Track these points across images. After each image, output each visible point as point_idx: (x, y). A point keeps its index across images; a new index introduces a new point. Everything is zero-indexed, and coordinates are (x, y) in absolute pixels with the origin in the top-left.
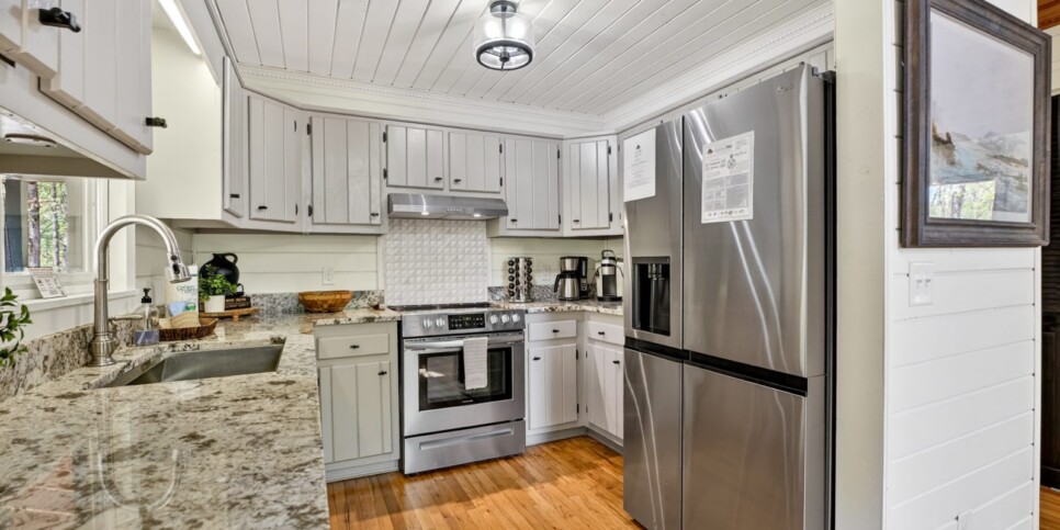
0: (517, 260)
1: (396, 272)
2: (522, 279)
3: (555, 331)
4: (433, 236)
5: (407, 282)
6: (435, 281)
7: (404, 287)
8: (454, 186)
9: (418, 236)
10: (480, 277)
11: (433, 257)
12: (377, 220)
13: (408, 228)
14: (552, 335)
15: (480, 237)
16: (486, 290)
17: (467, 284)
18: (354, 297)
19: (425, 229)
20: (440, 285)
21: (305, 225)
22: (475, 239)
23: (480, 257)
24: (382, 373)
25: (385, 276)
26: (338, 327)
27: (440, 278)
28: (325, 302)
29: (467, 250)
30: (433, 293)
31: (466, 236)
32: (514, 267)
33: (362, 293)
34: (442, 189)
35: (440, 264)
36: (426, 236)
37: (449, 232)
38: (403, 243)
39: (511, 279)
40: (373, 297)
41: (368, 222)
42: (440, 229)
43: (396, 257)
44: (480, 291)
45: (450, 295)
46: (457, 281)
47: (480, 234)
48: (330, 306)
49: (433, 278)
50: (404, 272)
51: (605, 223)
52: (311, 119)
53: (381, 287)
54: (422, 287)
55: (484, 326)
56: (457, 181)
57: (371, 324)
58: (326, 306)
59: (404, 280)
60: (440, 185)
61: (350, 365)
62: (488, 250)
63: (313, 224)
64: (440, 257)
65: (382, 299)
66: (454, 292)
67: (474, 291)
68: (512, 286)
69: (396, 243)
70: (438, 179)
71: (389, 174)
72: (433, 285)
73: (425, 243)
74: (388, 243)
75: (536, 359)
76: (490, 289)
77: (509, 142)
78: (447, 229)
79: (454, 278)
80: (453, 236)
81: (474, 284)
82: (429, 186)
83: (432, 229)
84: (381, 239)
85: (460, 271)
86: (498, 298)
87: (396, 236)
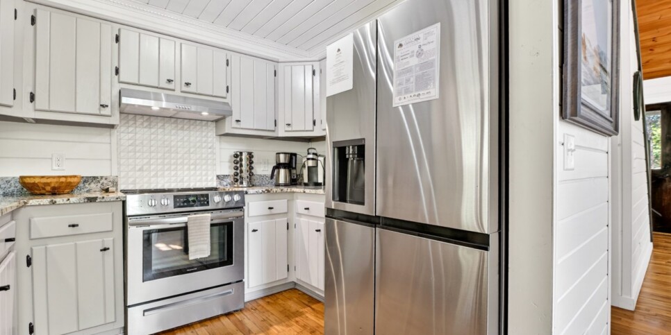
0: (241, 153)
1: (131, 161)
2: (244, 168)
3: (270, 208)
4: (166, 131)
5: (141, 170)
6: (169, 169)
7: (138, 173)
8: (185, 89)
9: (153, 130)
10: (209, 167)
11: (167, 149)
12: (106, 111)
13: (142, 124)
14: (268, 212)
15: (210, 134)
16: (215, 178)
17: (198, 173)
18: (85, 182)
19: (160, 125)
20: (173, 173)
21: (27, 111)
22: (206, 136)
23: (210, 150)
24: (105, 249)
25: (119, 164)
26: (54, 206)
27: (173, 167)
28: (48, 184)
29: (198, 144)
30: (166, 179)
31: (198, 133)
32: (238, 159)
33: (95, 178)
34: (174, 90)
35: (173, 155)
36: (160, 131)
37: (182, 129)
38: (138, 136)
39: (236, 168)
40: (105, 182)
41: (98, 112)
42: (173, 125)
43: (131, 148)
44: (210, 178)
45: (182, 181)
46: (189, 169)
47: (210, 133)
48: (54, 188)
49: (166, 167)
50: (138, 161)
51: (310, 126)
52: (35, 11)
53: (114, 174)
54: (157, 173)
55: (208, 204)
56: (187, 84)
57: (92, 204)
58: (48, 188)
59: (138, 168)
60: (171, 86)
61: (70, 243)
62: (217, 145)
63: (36, 110)
64: (173, 149)
65: (115, 184)
66: (186, 179)
67: (204, 178)
68: (236, 174)
69: (131, 135)
70: (169, 81)
71: (121, 71)
72: (166, 173)
73: (160, 137)
74: (122, 135)
75: (254, 231)
76: (218, 176)
77: (234, 59)
78: (180, 126)
79: (186, 167)
80: (186, 132)
81: (204, 173)
82: (161, 86)
83: (166, 125)
84: (114, 132)
85: (192, 162)
86: (225, 183)
87: (131, 129)
